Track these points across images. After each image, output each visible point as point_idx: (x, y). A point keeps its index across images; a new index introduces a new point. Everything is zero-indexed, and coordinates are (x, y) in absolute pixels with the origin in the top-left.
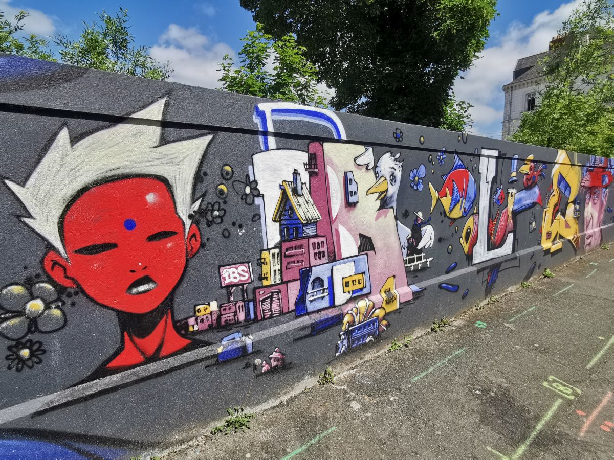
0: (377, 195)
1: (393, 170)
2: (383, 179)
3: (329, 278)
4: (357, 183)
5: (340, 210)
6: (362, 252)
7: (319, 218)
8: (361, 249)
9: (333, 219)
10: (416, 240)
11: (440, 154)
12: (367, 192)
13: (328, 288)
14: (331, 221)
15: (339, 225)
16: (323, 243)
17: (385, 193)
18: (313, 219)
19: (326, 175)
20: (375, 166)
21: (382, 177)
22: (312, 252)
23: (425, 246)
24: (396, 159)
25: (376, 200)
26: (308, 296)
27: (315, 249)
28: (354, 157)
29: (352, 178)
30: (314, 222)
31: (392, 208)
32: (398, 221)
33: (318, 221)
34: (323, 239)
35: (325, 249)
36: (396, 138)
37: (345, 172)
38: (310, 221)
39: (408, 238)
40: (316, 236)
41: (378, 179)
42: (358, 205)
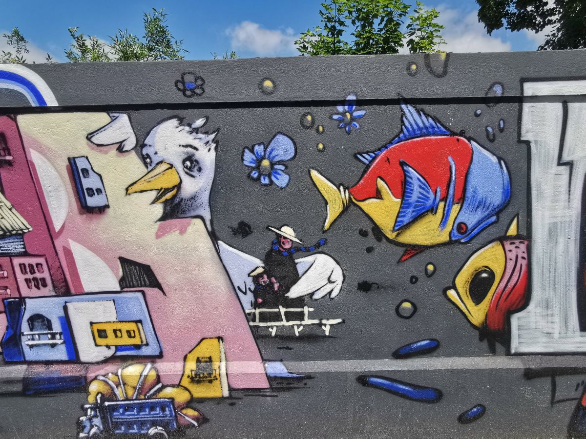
0: (153, 195)
1: (189, 150)
2: (164, 166)
3: (60, 318)
4: (100, 175)
5: (69, 217)
6: (130, 287)
7: (27, 228)
8: (125, 283)
9: (57, 230)
10: (280, 279)
11: (340, 109)
12: (127, 190)
13: (61, 334)
14: (52, 235)
15: (70, 240)
16: (40, 266)
17: (174, 191)
18: (14, 230)
19: (30, 166)
20: (140, 145)
21: (161, 162)
22: (21, 277)
23: (312, 294)
24: (194, 129)
25: (153, 202)
26: (23, 339)
27: (26, 272)
28: (86, 133)
29: (88, 167)
30: (17, 234)
31: (200, 217)
32: (220, 242)
33: (24, 233)
34: (41, 260)
35: (46, 275)
36: (184, 91)
37: (69, 159)
38: (10, 231)
39: (255, 273)
40: (25, 254)
41: (150, 168)
42: (110, 211)
